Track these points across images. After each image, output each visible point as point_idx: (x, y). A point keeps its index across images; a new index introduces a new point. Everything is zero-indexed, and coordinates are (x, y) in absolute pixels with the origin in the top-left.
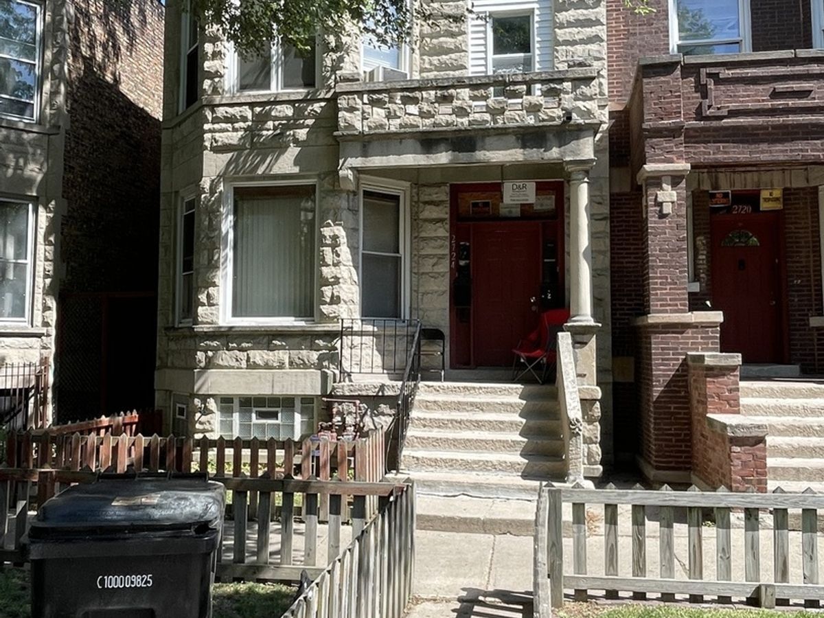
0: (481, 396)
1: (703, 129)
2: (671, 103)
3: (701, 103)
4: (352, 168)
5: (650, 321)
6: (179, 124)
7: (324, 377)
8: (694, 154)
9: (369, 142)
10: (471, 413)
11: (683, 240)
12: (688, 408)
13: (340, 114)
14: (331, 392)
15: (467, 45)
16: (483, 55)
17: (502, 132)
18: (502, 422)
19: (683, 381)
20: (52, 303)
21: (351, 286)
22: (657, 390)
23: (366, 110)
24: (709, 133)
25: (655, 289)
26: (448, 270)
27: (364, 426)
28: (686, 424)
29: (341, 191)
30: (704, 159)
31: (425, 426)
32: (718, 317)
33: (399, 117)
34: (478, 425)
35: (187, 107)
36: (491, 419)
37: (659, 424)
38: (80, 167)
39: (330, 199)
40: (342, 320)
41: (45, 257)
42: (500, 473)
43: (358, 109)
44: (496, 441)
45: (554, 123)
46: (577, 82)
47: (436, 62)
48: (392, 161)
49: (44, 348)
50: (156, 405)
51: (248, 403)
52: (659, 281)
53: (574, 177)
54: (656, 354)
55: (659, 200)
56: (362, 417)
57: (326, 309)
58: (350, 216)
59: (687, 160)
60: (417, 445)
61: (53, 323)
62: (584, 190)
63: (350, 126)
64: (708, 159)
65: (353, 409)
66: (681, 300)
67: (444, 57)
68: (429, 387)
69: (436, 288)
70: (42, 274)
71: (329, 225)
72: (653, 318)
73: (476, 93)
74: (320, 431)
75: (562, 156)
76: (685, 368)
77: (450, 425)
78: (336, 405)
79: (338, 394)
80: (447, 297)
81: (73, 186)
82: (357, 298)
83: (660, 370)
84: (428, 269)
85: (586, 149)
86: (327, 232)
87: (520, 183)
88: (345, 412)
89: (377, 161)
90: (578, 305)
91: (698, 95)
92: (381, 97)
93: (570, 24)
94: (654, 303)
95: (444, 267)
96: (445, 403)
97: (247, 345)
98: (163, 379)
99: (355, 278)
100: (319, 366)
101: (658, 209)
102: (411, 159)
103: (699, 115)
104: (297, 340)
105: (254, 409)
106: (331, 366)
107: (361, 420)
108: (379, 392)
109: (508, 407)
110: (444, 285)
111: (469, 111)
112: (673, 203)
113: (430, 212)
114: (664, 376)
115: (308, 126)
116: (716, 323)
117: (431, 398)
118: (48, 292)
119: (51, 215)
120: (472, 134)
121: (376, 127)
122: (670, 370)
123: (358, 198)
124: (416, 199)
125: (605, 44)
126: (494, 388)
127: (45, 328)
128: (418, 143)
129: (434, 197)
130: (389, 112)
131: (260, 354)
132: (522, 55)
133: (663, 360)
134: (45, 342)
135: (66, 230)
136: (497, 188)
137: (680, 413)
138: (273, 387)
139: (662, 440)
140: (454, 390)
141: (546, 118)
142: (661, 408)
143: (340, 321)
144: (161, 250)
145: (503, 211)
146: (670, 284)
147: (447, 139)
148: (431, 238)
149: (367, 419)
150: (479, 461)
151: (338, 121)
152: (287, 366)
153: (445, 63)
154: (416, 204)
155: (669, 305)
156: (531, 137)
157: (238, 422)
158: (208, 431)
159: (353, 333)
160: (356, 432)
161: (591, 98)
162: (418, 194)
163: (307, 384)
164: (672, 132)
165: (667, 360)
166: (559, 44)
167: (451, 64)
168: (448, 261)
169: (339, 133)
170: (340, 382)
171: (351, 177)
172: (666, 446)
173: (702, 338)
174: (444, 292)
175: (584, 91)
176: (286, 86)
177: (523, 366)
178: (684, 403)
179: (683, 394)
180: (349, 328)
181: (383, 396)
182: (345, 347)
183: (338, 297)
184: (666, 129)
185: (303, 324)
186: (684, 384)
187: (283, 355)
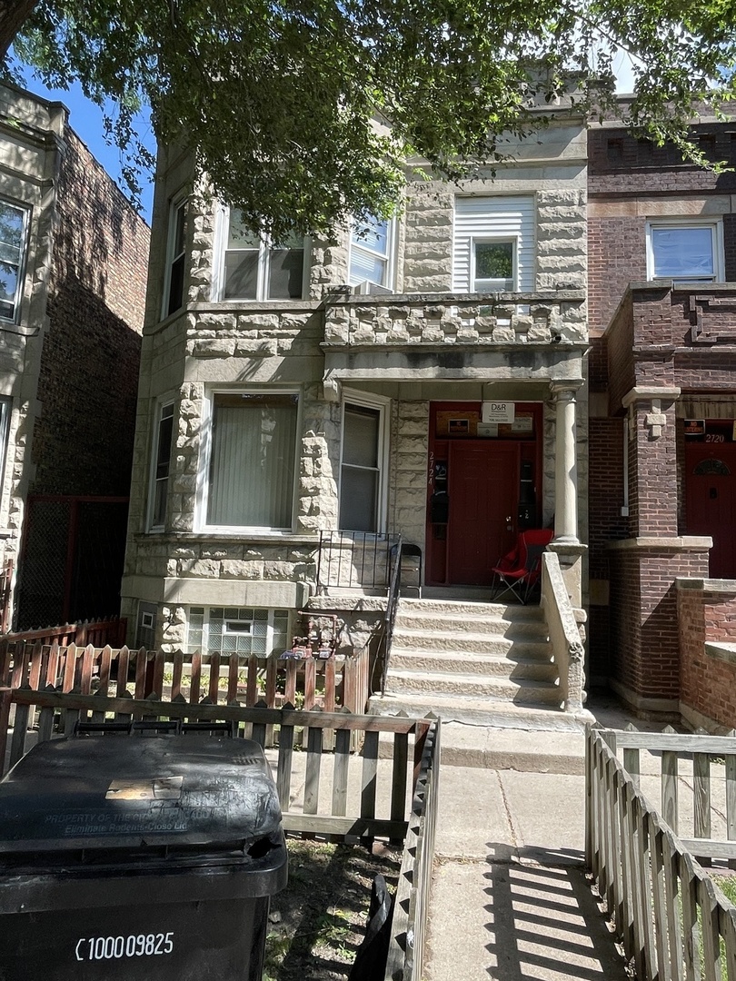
0: (463, 615)
1: (692, 355)
2: (661, 327)
3: (690, 329)
4: (336, 379)
5: (639, 544)
6: (161, 331)
7: (300, 589)
8: (683, 378)
9: (356, 354)
10: (453, 633)
11: (672, 463)
12: (677, 635)
13: (327, 325)
14: (307, 605)
15: (451, 268)
16: (466, 278)
17: (490, 349)
18: (488, 644)
19: (671, 606)
20: (20, 504)
21: (331, 498)
22: (645, 615)
23: (354, 322)
24: (698, 359)
25: (644, 512)
26: (426, 486)
27: (340, 642)
28: (673, 651)
29: (324, 402)
30: (693, 384)
31: (407, 645)
32: (707, 542)
33: (387, 331)
34: (464, 645)
35: (170, 314)
36: (477, 640)
37: (647, 650)
38: (57, 370)
39: (313, 409)
40: (321, 531)
41: (16, 457)
42: (492, 698)
43: (345, 321)
44: (485, 663)
45: (544, 343)
46: (566, 305)
47: (419, 283)
48: (378, 373)
49: (9, 550)
50: (121, 612)
51: (218, 614)
52: (648, 503)
53: (561, 396)
54: (645, 578)
55: (649, 422)
56: (338, 633)
57: (304, 520)
58: (333, 426)
59: (677, 384)
60: (401, 664)
61: (19, 525)
62: (571, 410)
63: (337, 337)
64: (698, 384)
65: (330, 624)
66: (670, 523)
67: (427, 277)
68: (409, 603)
69: (413, 504)
70: (11, 475)
71: (311, 435)
72: (643, 541)
73: (465, 310)
74: (295, 646)
75: (550, 375)
76: (673, 593)
77: (434, 645)
78: (312, 619)
79: (315, 607)
80: (424, 513)
81: (48, 388)
82: (336, 510)
83: (649, 594)
84: (405, 484)
85: (575, 369)
86: (308, 442)
87: (499, 403)
88: (322, 627)
89: (362, 373)
90: (564, 526)
91: (688, 321)
92: (368, 309)
93: (552, 253)
94: (643, 526)
95: (422, 483)
96: (427, 621)
97: (221, 554)
98: (129, 586)
99: (335, 490)
100: (295, 578)
101: (648, 431)
102: (396, 373)
103: (688, 340)
104: (273, 551)
105: (225, 621)
106: (307, 579)
107: (338, 636)
108: (357, 607)
109: (492, 628)
110: (422, 501)
111: (457, 327)
112: (662, 426)
113: (410, 429)
114: (653, 600)
115: (293, 336)
116: (706, 548)
117: (412, 614)
118: (17, 493)
119: (24, 416)
120: (460, 350)
121: (363, 339)
122: (658, 595)
123: (341, 410)
124: (395, 415)
125: (586, 273)
126: (477, 607)
127: (11, 530)
128: (405, 358)
129: (414, 414)
130: (377, 325)
131: (234, 564)
132: (504, 280)
133: (651, 584)
134: (10, 544)
135: (38, 432)
136: (478, 408)
137: (668, 640)
138: (246, 597)
139: (649, 666)
140: (435, 608)
141: (535, 337)
142: (650, 633)
143: (319, 533)
144: (135, 455)
145: (481, 431)
146: (659, 507)
147: (434, 354)
148: (410, 454)
149: (344, 635)
150: (469, 685)
151: (324, 332)
152: (262, 577)
153: (429, 284)
154: (396, 420)
155: (659, 529)
156: (519, 355)
157: (208, 633)
158: (175, 642)
159: (331, 546)
160: (333, 648)
161: (580, 320)
162: (398, 410)
163: (282, 596)
164: (662, 357)
165: (656, 584)
166: (541, 270)
167: (435, 285)
168: (426, 478)
169: (326, 343)
170: (316, 595)
171: (336, 388)
172: (654, 673)
173: (691, 563)
174: (422, 508)
175: (574, 313)
176: (271, 296)
177: (503, 586)
178: (672, 629)
179: (671, 619)
180: (327, 540)
181: (361, 611)
182: (323, 559)
183: (318, 508)
184: (657, 353)
185: (279, 534)
186: (673, 609)
187: (259, 566)
